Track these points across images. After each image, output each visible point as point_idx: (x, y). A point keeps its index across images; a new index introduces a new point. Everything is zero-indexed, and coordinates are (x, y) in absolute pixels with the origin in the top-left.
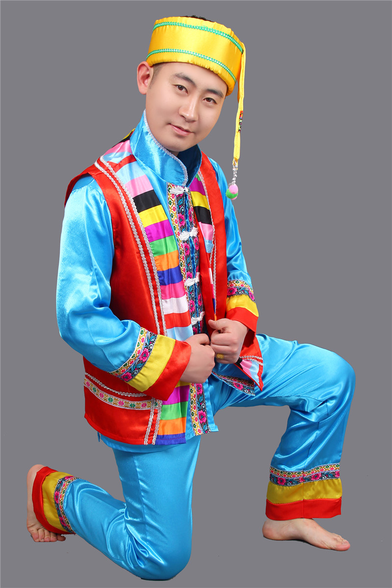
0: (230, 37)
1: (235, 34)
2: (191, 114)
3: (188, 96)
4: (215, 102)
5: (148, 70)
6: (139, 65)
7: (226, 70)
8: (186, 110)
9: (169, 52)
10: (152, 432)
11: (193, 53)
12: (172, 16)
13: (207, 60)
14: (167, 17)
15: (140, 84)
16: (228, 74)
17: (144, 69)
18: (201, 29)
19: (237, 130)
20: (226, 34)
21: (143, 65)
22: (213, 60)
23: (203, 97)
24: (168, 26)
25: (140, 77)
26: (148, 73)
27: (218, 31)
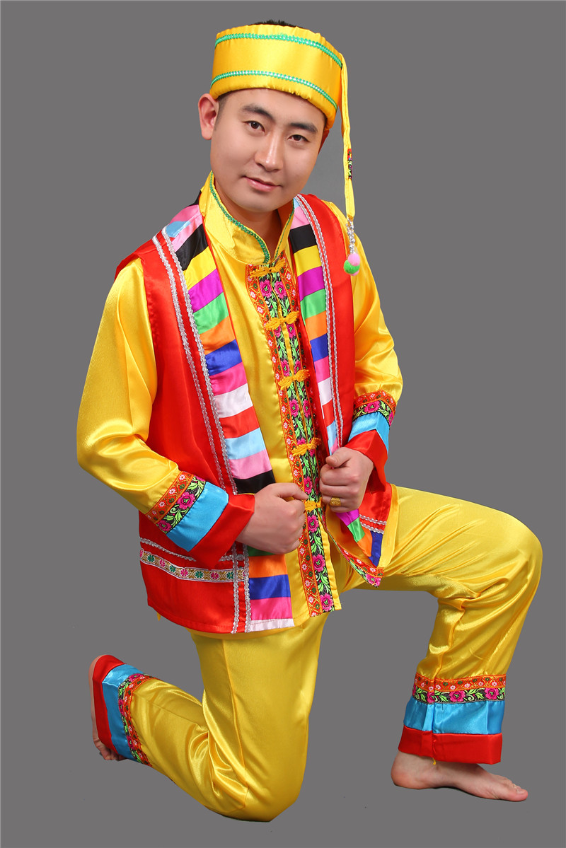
0: (320, 45)
1: (326, 40)
2: (271, 160)
3: (266, 135)
4: (306, 140)
5: (212, 105)
6: (201, 98)
7: (319, 92)
8: (265, 154)
9: (236, 75)
11: (270, 73)
12: (236, 26)
13: (290, 81)
14: (230, 28)
15: (205, 125)
16: (322, 97)
17: (207, 105)
18: (278, 38)
20: (314, 42)
21: (205, 99)
22: (299, 81)
23: (287, 135)
24: (232, 40)
25: (204, 115)
26: (213, 109)
27: (302, 39)
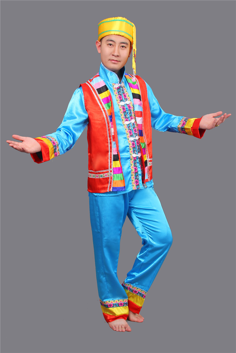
10: (110, 186)
19: (133, 57)
